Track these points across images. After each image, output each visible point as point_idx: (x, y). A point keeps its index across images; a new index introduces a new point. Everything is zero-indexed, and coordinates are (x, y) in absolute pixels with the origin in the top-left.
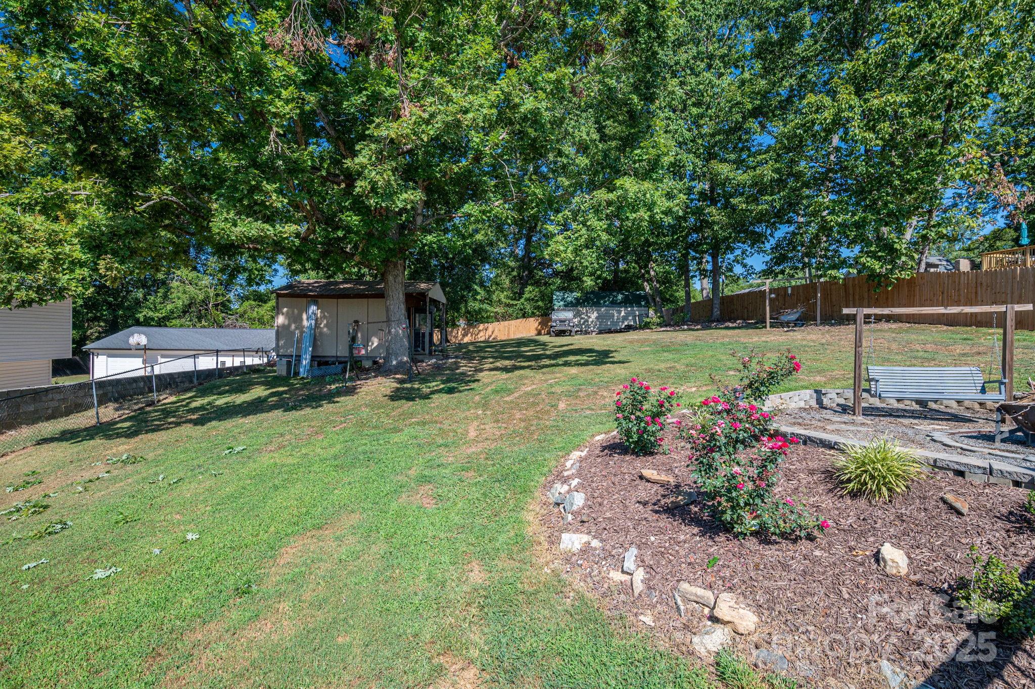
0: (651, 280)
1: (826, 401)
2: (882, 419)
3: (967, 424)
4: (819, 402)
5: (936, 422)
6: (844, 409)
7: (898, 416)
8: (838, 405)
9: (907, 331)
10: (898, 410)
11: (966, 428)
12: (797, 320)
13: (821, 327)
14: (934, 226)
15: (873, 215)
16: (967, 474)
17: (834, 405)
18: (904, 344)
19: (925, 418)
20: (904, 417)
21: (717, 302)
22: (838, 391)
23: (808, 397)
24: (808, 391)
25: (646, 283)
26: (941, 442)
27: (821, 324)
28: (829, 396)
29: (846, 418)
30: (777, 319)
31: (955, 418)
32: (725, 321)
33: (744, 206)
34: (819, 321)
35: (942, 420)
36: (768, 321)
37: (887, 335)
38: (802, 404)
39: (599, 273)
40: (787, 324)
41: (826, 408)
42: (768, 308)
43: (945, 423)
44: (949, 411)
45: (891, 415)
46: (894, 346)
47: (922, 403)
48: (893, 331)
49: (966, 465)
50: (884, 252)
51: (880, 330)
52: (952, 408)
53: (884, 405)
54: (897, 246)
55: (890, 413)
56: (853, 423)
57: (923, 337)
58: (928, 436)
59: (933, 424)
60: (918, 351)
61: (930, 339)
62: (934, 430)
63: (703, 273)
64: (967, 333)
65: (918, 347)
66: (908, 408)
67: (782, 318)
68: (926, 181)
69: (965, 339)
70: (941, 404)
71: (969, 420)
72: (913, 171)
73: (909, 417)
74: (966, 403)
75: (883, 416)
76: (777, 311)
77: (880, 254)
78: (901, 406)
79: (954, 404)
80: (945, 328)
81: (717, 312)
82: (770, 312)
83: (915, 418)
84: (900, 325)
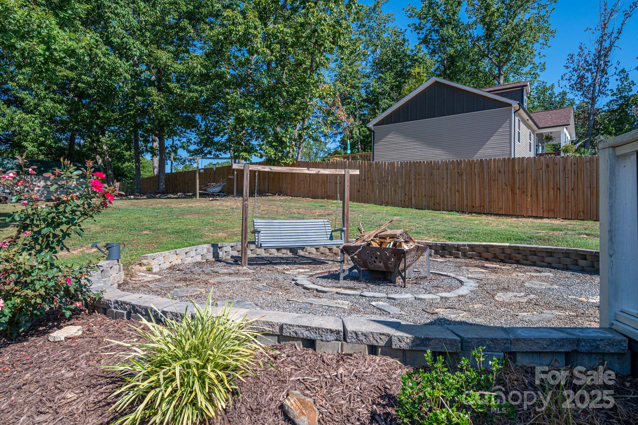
0: (104, 153)
1: (221, 254)
2: (262, 267)
3: (321, 266)
4: (216, 255)
5: (302, 266)
6: (237, 261)
7: (276, 264)
8: (232, 257)
9: (289, 201)
10: (277, 258)
11: (321, 270)
12: (220, 192)
13: (236, 198)
14: (305, 129)
15: (270, 114)
16: (318, 343)
17: (229, 257)
18: (287, 208)
19: (295, 263)
20: (280, 263)
21: (163, 177)
22: (232, 244)
23: (205, 251)
24: (206, 246)
25: (98, 156)
26: (302, 285)
27: (237, 196)
28: (225, 249)
29: (234, 268)
30: (205, 190)
31: (315, 262)
32: (168, 193)
33: (179, 91)
34: (235, 193)
35: (305, 264)
36: (198, 191)
37: (277, 203)
38: (199, 259)
39: (42, 139)
40: (213, 195)
41: (220, 261)
42: (198, 181)
43: (307, 266)
44: (311, 256)
45: (271, 263)
46: (281, 210)
47: (293, 250)
48: (281, 200)
49: (317, 329)
50: (277, 143)
51: (274, 200)
52: (312, 254)
53: (267, 255)
54: (284, 139)
55: (271, 262)
56: (237, 274)
57: (298, 205)
58: (293, 280)
59: (299, 268)
60: (294, 213)
61: (302, 206)
62: (299, 273)
63: (152, 151)
64: (322, 203)
65: (295, 211)
66: (284, 256)
67: (209, 190)
68: (301, 95)
69: (321, 206)
70: (306, 251)
71: (323, 263)
72: (293, 86)
73: (284, 263)
74: (322, 249)
75: (265, 264)
76: (204, 184)
77: (274, 144)
78: (280, 255)
79: (314, 250)
80: (311, 199)
81: (162, 186)
82: (200, 185)
83: (287, 264)
84: (287, 197)
